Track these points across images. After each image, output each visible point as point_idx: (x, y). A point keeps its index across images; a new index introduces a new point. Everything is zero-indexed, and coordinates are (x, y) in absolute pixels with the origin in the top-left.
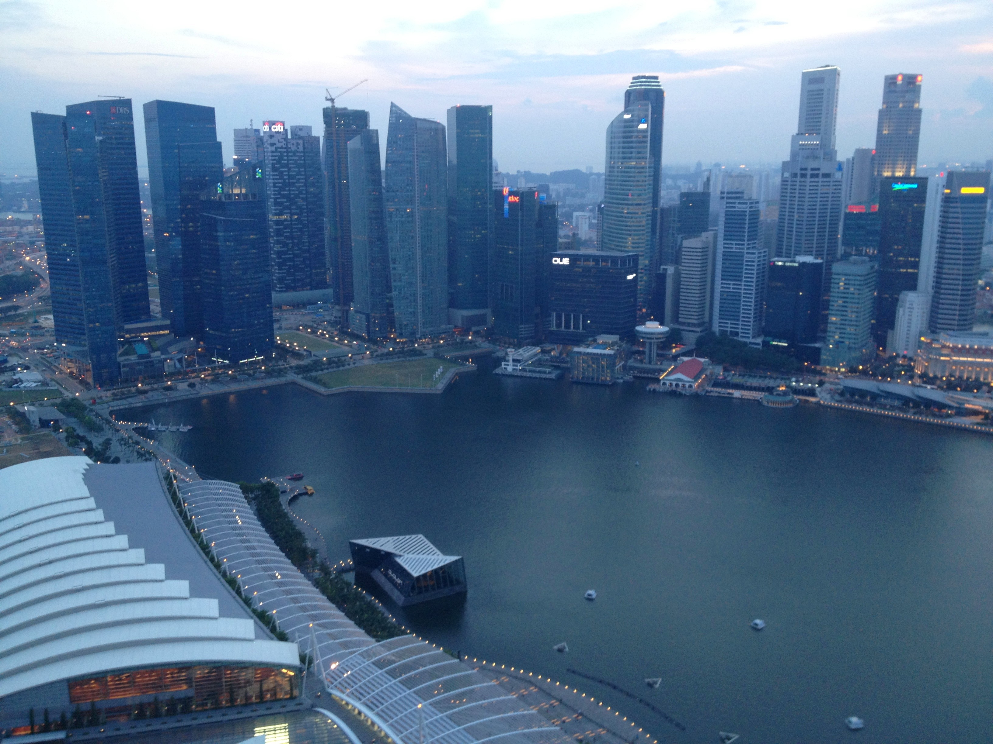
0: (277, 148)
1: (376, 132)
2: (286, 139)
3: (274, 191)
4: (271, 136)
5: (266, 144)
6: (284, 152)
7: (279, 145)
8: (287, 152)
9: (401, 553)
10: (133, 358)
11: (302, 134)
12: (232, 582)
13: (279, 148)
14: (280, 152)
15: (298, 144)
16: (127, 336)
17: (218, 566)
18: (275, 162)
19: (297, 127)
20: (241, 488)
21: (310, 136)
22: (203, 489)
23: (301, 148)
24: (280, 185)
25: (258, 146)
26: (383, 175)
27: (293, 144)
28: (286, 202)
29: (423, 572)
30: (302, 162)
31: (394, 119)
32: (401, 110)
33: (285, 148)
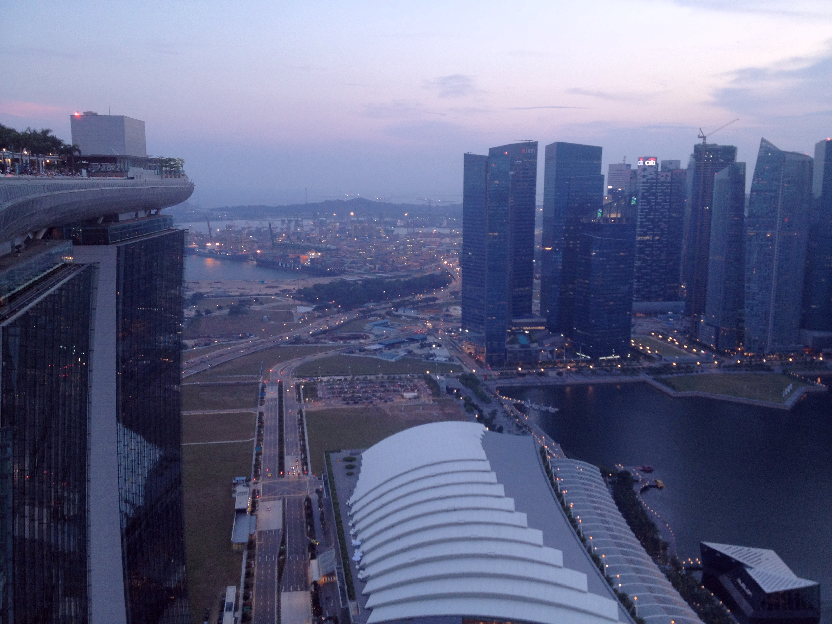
0: (647, 180)
1: (744, 164)
2: (656, 172)
3: (641, 215)
4: (644, 169)
5: (639, 177)
6: (654, 183)
7: (650, 177)
8: (656, 183)
9: (752, 565)
10: (517, 346)
11: (671, 167)
12: (596, 559)
13: (649, 179)
14: (649, 183)
15: (667, 176)
16: (514, 328)
17: (583, 540)
18: (645, 191)
19: (667, 161)
20: (601, 471)
21: (678, 169)
22: (569, 466)
23: (669, 179)
24: (648, 210)
25: (631, 178)
26: (747, 203)
27: (662, 176)
28: (650, 225)
29: (776, 590)
30: (669, 191)
31: (763, 152)
32: (771, 144)
33: (655, 179)
